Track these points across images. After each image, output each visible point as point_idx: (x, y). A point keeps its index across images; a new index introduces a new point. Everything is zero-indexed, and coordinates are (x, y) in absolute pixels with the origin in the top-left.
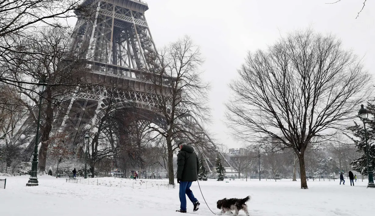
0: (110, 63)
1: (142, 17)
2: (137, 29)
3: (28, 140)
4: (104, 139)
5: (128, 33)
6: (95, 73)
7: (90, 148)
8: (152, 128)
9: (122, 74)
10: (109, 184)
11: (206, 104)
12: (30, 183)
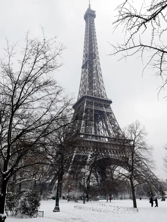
0: (93, 134)
1: (109, 107)
2: (107, 114)
3: (51, 178)
4: (93, 179)
5: (102, 117)
6: (85, 140)
7: (86, 184)
8: (121, 174)
9: (100, 139)
10: (99, 210)
11: (152, 159)
12: (55, 210)
